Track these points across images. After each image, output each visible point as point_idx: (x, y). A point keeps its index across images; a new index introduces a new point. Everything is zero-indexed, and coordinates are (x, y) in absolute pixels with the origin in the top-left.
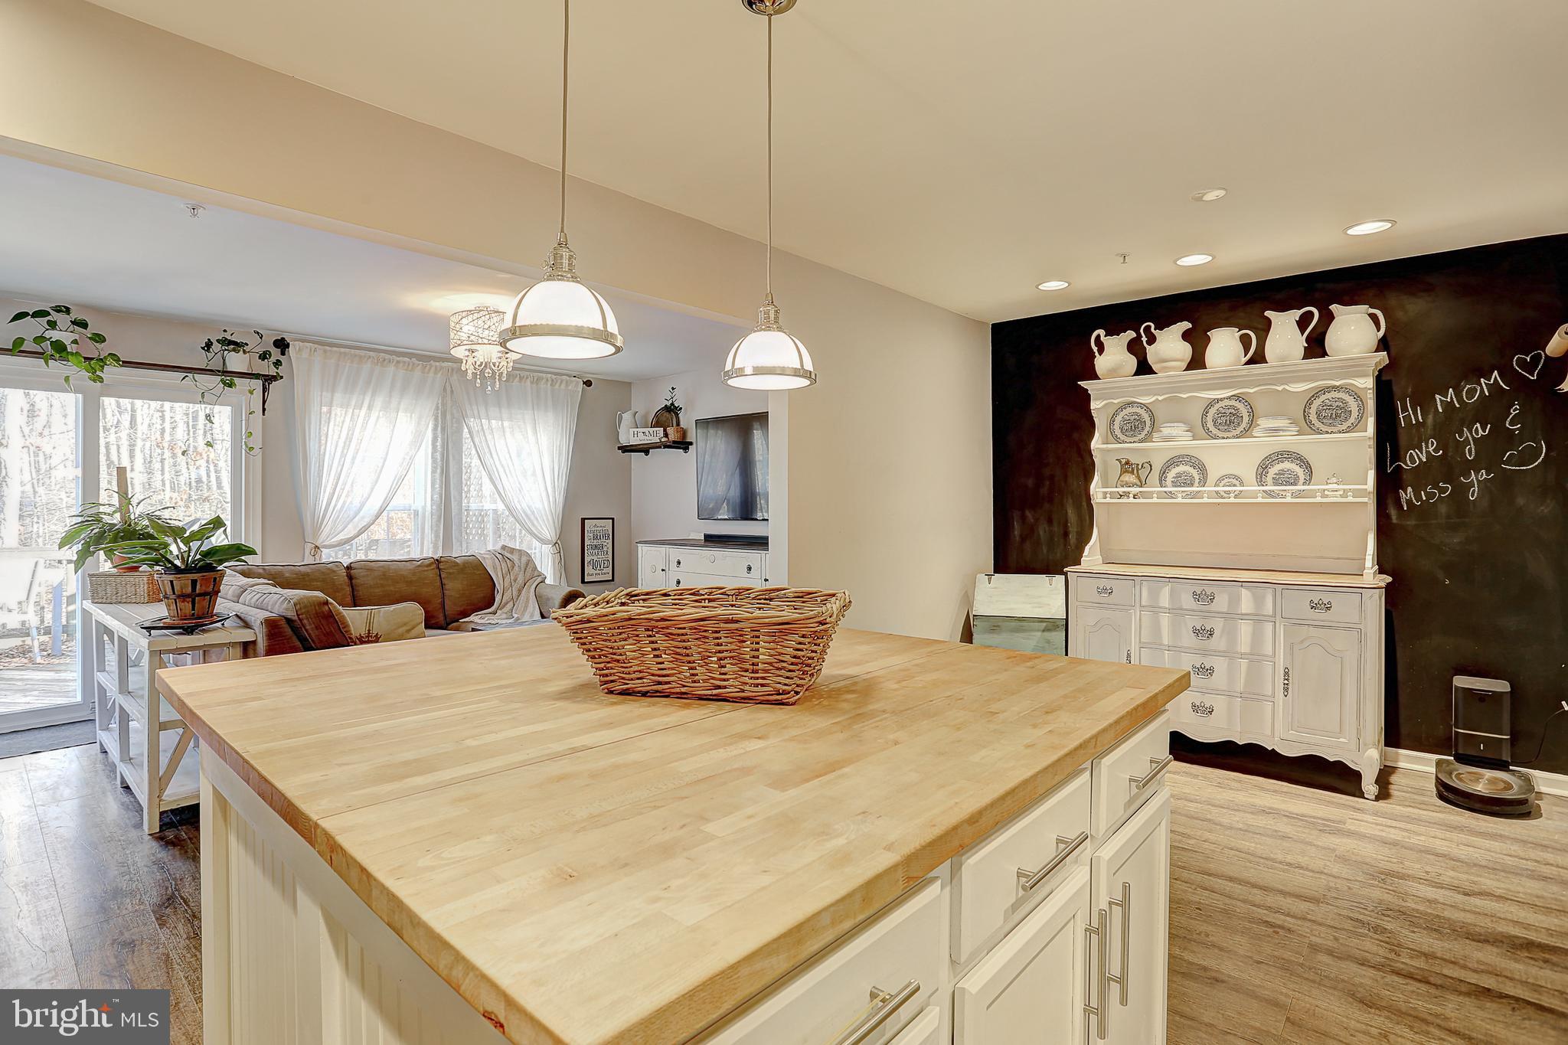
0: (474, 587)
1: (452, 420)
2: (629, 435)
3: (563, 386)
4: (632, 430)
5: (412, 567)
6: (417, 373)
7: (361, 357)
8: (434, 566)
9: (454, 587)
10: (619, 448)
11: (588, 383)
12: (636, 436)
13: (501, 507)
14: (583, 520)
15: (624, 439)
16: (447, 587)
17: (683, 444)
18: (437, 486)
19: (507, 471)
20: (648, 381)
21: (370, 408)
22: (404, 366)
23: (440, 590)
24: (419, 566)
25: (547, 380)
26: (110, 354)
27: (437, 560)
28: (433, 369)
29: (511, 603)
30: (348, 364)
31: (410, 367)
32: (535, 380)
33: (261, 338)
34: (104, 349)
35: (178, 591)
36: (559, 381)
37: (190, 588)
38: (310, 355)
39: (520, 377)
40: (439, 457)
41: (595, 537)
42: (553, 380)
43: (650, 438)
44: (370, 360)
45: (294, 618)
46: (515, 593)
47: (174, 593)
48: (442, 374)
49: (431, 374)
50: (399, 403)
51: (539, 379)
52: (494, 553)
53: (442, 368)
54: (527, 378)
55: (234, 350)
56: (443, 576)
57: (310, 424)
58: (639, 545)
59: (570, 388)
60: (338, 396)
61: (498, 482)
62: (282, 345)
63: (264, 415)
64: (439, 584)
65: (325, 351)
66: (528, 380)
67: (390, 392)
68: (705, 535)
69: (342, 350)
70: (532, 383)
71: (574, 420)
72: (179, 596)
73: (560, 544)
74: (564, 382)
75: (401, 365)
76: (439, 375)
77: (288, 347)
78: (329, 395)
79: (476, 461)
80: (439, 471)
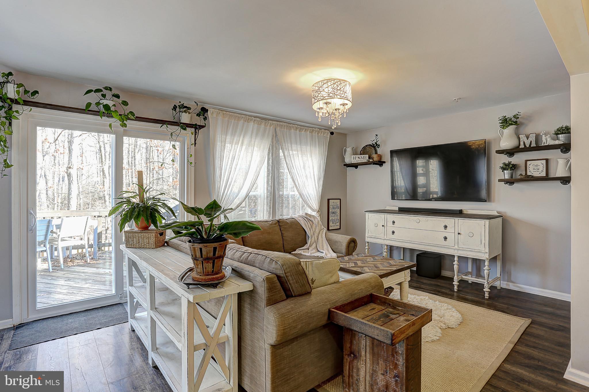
0: (297, 235)
1: (276, 150)
2: (349, 159)
3: (322, 135)
4: (353, 156)
5: (268, 225)
6: (263, 126)
7: (239, 117)
8: (277, 224)
9: (288, 235)
10: (344, 165)
11: (332, 133)
12: (355, 159)
13: (296, 193)
14: (328, 200)
15: (348, 160)
16: (284, 235)
17: (381, 163)
18: (270, 183)
19: (300, 176)
20: (358, 132)
21: (242, 143)
22: (257, 122)
23: (281, 237)
24: (271, 224)
25: (316, 131)
26: (130, 112)
27: (278, 221)
28: (269, 124)
29: (315, 244)
30: (233, 121)
31: (260, 123)
32: (311, 131)
33: (197, 105)
34: (127, 109)
35: (204, 255)
36: (321, 132)
37: (212, 253)
38: (217, 116)
39: (305, 129)
40: (271, 169)
41: (333, 208)
42: (318, 132)
43: (362, 160)
44: (243, 119)
45: (282, 275)
46: (316, 238)
47: (202, 257)
48: (273, 127)
49: (268, 127)
50: (255, 142)
51: (313, 131)
52: (302, 217)
53: (273, 124)
54: (308, 130)
55: (185, 112)
56: (281, 229)
57: (216, 151)
58: (366, 213)
59: (325, 135)
60: (228, 138)
61: (296, 181)
62: (204, 110)
63: (195, 146)
64: (280, 234)
65: (223, 114)
66: (308, 131)
67: (252, 135)
68: (399, 208)
69: (231, 114)
70: (310, 132)
71: (326, 151)
72: (205, 259)
73: (320, 211)
74: (323, 132)
75: (256, 122)
76: (272, 127)
77: (207, 112)
78: (225, 137)
79: (286, 171)
80: (271, 175)
